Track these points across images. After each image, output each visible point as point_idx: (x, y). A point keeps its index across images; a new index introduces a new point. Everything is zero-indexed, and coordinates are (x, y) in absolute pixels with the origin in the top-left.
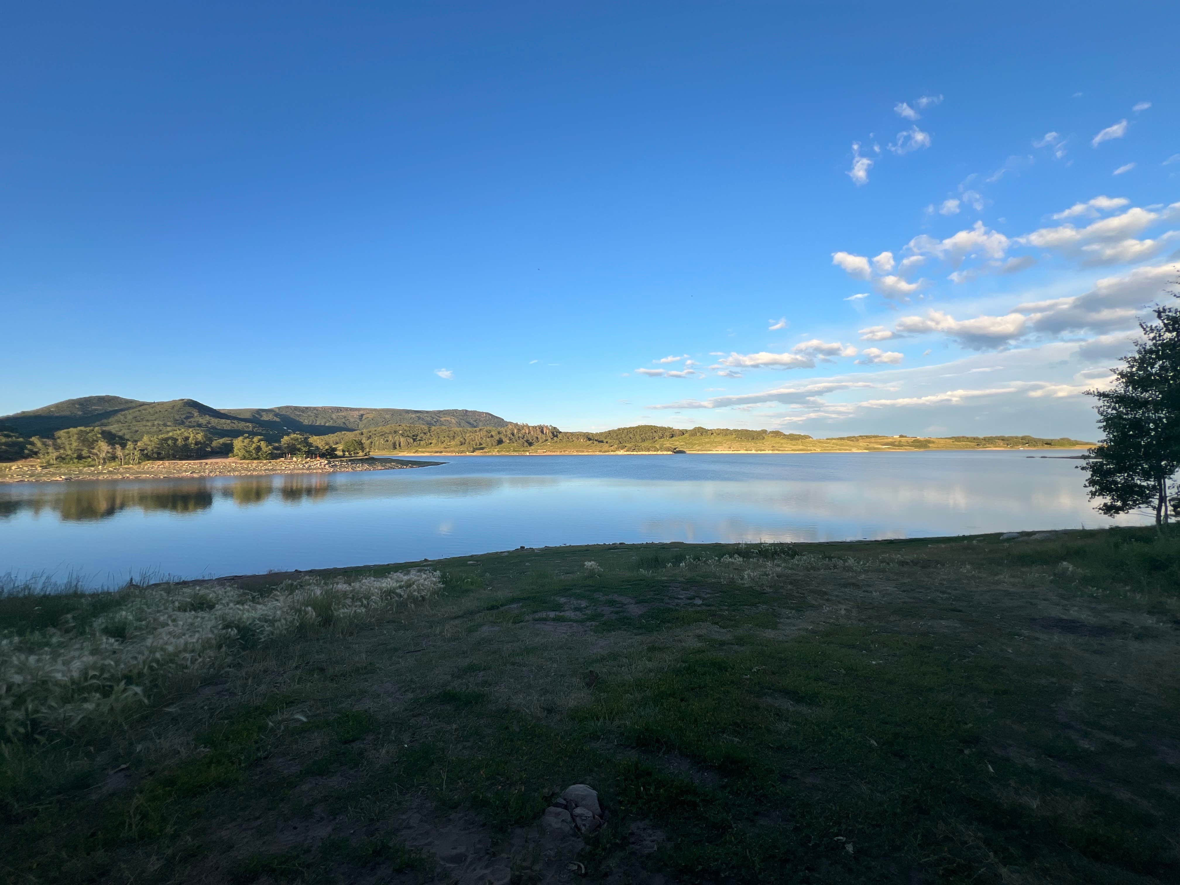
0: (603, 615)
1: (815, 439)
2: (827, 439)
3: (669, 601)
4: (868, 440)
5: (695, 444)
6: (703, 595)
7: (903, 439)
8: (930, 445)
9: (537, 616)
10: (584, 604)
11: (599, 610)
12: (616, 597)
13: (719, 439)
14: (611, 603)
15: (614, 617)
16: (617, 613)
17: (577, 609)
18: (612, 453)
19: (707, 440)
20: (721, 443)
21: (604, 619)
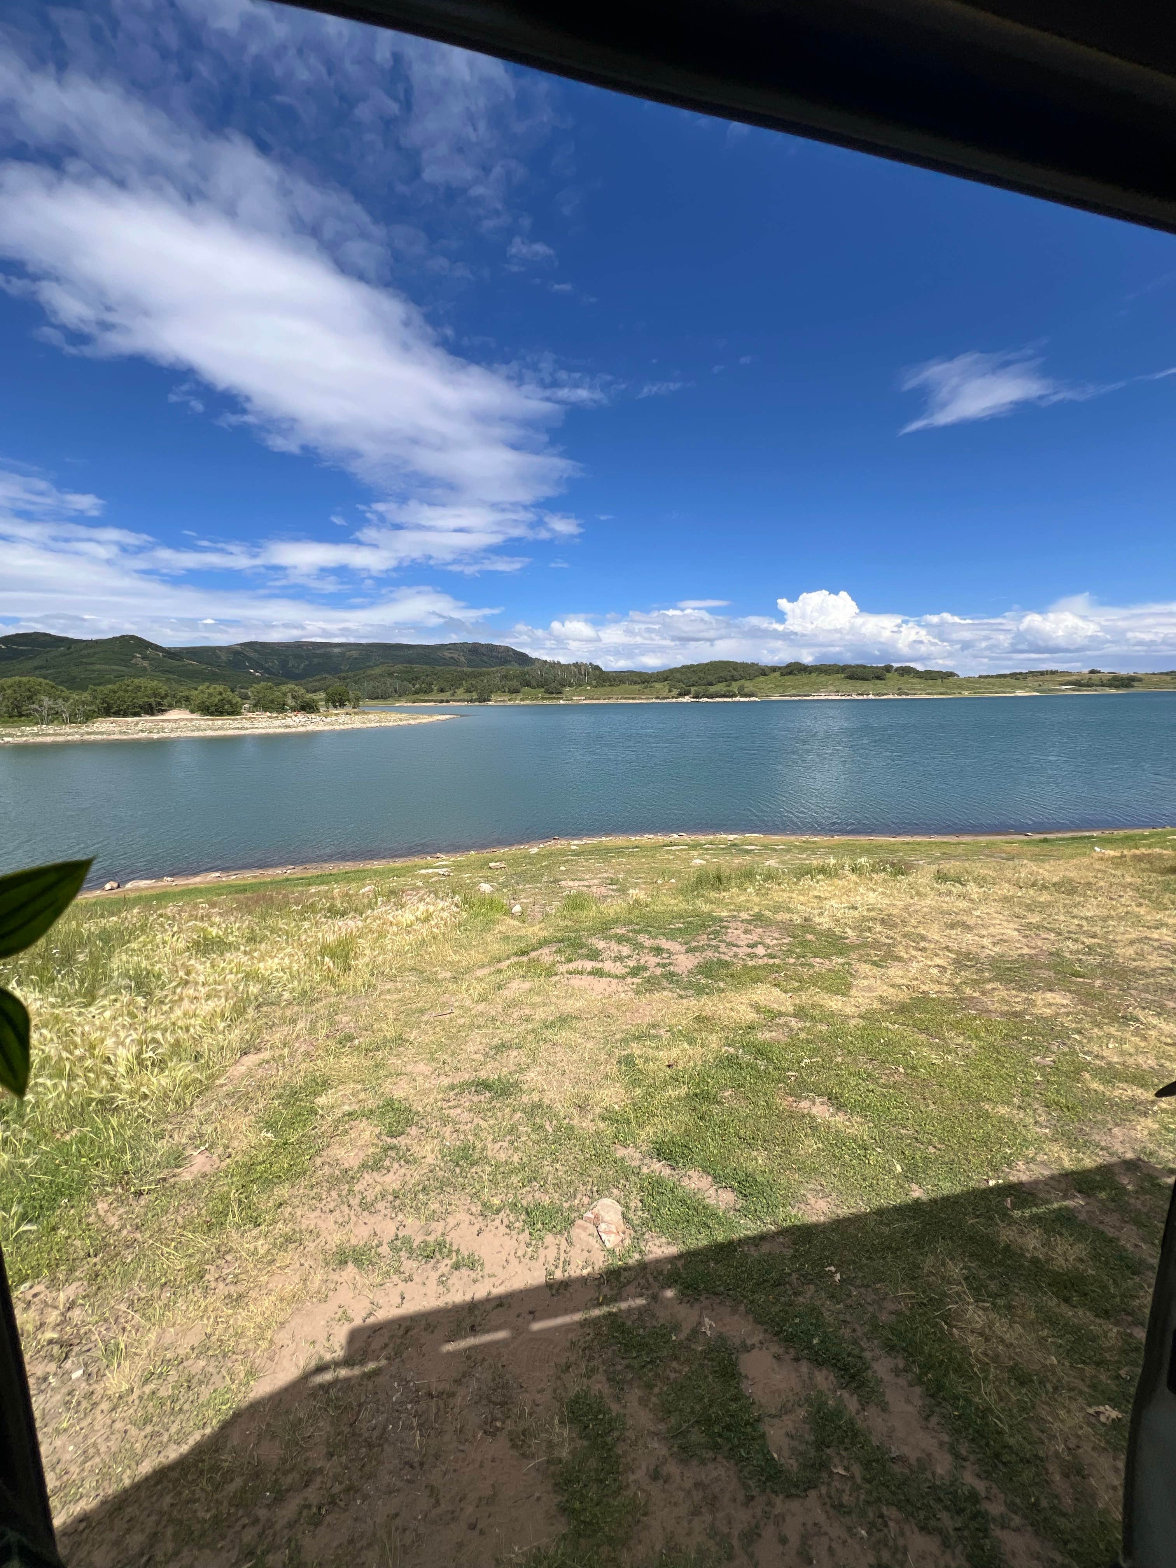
0: (646, 969)
1: (962, 676)
2: (980, 677)
3: (725, 950)
4: (1041, 678)
5: (789, 686)
6: (768, 941)
7: (1094, 676)
8: (1135, 684)
9: (571, 966)
10: (626, 950)
11: (642, 962)
12: (664, 943)
13: (823, 678)
14: (658, 950)
15: (659, 971)
16: (664, 966)
17: (618, 958)
18: (674, 700)
19: (805, 681)
20: (825, 686)
21: (646, 974)
